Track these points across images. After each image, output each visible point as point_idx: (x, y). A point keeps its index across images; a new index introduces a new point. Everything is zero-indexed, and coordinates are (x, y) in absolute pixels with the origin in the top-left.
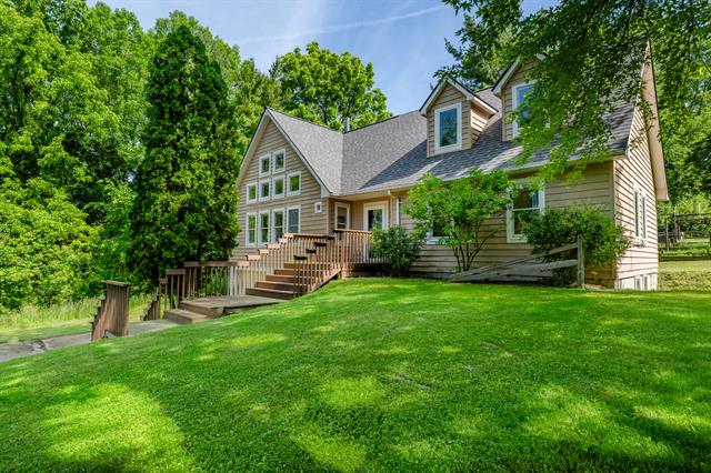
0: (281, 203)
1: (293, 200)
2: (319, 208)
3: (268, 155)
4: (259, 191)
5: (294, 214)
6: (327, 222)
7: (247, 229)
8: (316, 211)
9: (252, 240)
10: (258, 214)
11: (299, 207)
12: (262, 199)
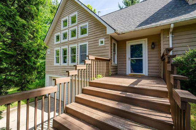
0: (75, 42)
1: (82, 40)
2: (103, 42)
3: (67, 18)
4: (61, 37)
5: (83, 48)
6: (109, 51)
7: (55, 56)
8: (100, 45)
9: (58, 62)
10: (61, 49)
11: (87, 43)
12: (63, 41)
